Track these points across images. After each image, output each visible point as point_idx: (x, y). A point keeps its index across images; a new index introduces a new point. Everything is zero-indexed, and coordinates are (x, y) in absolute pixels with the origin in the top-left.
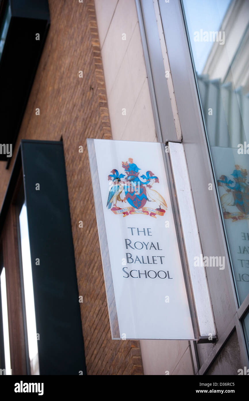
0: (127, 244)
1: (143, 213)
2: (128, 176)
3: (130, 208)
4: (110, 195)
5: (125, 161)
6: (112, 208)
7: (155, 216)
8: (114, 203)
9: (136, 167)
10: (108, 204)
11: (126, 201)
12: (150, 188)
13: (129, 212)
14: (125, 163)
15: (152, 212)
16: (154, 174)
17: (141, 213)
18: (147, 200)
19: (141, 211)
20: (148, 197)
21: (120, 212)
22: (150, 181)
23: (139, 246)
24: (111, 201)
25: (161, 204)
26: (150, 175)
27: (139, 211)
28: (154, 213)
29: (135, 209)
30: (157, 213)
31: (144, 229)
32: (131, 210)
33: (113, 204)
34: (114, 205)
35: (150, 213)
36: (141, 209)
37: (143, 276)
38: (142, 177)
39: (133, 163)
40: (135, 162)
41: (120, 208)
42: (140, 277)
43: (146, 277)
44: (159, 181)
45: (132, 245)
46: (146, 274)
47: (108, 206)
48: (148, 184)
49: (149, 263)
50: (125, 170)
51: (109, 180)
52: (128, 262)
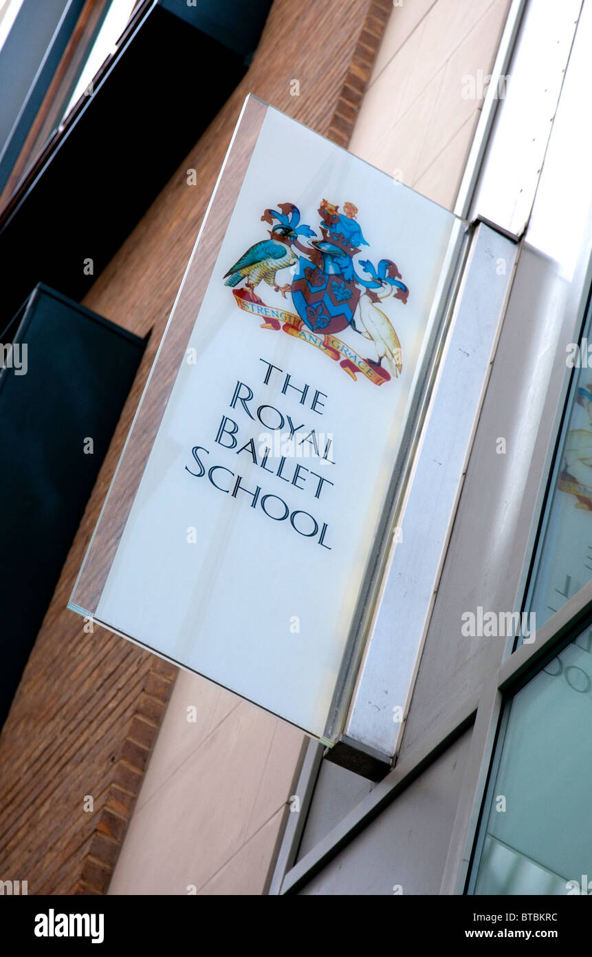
0: (236, 396)
1: (324, 348)
2: (324, 241)
3: (290, 317)
4: (249, 256)
5: (332, 202)
6: (238, 287)
7: (356, 373)
8: (251, 282)
9: (359, 232)
10: (230, 273)
11: (289, 294)
12: (374, 302)
13: (282, 324)
14: (330, 207)
15: (352, 360)
16: (400, 277)
17: (317, 344)
18: (350, 323)
19: (318, 341)
20: (356, 318)
21: (256, 311)
22: (382, 286)
23: (271, 417)
24: (245, 271)
25: (385, 355)
26: (388, 272)
27: (314, 338)
28: (357, 364)
29: (305, 328)
30: (364, 371)
31: (307, 387)
32: (292, 323)
33: (245, 281)
34: (248, 285)
35: (343, 358)
36: (322, 337)
37: (245, 498)
38: (362, 263)
39: (354, 218)
40: (360, 218)
41: (262, 301)
42: (234, 494)
43: (254, 505)
44: (408, 299)
45: (253, 406)
46: (256, 496)
47: (228, 277)
48: (371, 290)
49: (279, 474)
50: (322, 223)
51: (263, 219)
52: (218, 439)
